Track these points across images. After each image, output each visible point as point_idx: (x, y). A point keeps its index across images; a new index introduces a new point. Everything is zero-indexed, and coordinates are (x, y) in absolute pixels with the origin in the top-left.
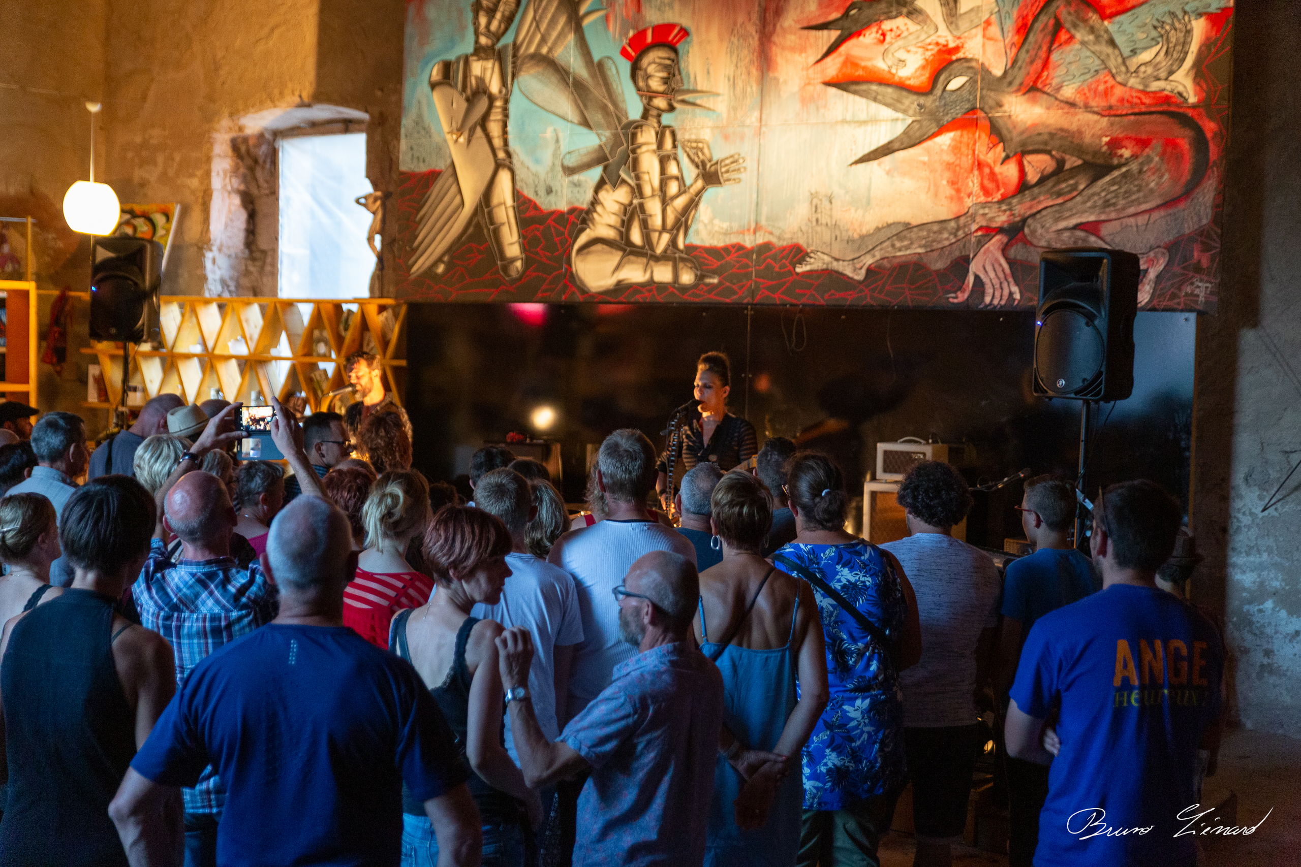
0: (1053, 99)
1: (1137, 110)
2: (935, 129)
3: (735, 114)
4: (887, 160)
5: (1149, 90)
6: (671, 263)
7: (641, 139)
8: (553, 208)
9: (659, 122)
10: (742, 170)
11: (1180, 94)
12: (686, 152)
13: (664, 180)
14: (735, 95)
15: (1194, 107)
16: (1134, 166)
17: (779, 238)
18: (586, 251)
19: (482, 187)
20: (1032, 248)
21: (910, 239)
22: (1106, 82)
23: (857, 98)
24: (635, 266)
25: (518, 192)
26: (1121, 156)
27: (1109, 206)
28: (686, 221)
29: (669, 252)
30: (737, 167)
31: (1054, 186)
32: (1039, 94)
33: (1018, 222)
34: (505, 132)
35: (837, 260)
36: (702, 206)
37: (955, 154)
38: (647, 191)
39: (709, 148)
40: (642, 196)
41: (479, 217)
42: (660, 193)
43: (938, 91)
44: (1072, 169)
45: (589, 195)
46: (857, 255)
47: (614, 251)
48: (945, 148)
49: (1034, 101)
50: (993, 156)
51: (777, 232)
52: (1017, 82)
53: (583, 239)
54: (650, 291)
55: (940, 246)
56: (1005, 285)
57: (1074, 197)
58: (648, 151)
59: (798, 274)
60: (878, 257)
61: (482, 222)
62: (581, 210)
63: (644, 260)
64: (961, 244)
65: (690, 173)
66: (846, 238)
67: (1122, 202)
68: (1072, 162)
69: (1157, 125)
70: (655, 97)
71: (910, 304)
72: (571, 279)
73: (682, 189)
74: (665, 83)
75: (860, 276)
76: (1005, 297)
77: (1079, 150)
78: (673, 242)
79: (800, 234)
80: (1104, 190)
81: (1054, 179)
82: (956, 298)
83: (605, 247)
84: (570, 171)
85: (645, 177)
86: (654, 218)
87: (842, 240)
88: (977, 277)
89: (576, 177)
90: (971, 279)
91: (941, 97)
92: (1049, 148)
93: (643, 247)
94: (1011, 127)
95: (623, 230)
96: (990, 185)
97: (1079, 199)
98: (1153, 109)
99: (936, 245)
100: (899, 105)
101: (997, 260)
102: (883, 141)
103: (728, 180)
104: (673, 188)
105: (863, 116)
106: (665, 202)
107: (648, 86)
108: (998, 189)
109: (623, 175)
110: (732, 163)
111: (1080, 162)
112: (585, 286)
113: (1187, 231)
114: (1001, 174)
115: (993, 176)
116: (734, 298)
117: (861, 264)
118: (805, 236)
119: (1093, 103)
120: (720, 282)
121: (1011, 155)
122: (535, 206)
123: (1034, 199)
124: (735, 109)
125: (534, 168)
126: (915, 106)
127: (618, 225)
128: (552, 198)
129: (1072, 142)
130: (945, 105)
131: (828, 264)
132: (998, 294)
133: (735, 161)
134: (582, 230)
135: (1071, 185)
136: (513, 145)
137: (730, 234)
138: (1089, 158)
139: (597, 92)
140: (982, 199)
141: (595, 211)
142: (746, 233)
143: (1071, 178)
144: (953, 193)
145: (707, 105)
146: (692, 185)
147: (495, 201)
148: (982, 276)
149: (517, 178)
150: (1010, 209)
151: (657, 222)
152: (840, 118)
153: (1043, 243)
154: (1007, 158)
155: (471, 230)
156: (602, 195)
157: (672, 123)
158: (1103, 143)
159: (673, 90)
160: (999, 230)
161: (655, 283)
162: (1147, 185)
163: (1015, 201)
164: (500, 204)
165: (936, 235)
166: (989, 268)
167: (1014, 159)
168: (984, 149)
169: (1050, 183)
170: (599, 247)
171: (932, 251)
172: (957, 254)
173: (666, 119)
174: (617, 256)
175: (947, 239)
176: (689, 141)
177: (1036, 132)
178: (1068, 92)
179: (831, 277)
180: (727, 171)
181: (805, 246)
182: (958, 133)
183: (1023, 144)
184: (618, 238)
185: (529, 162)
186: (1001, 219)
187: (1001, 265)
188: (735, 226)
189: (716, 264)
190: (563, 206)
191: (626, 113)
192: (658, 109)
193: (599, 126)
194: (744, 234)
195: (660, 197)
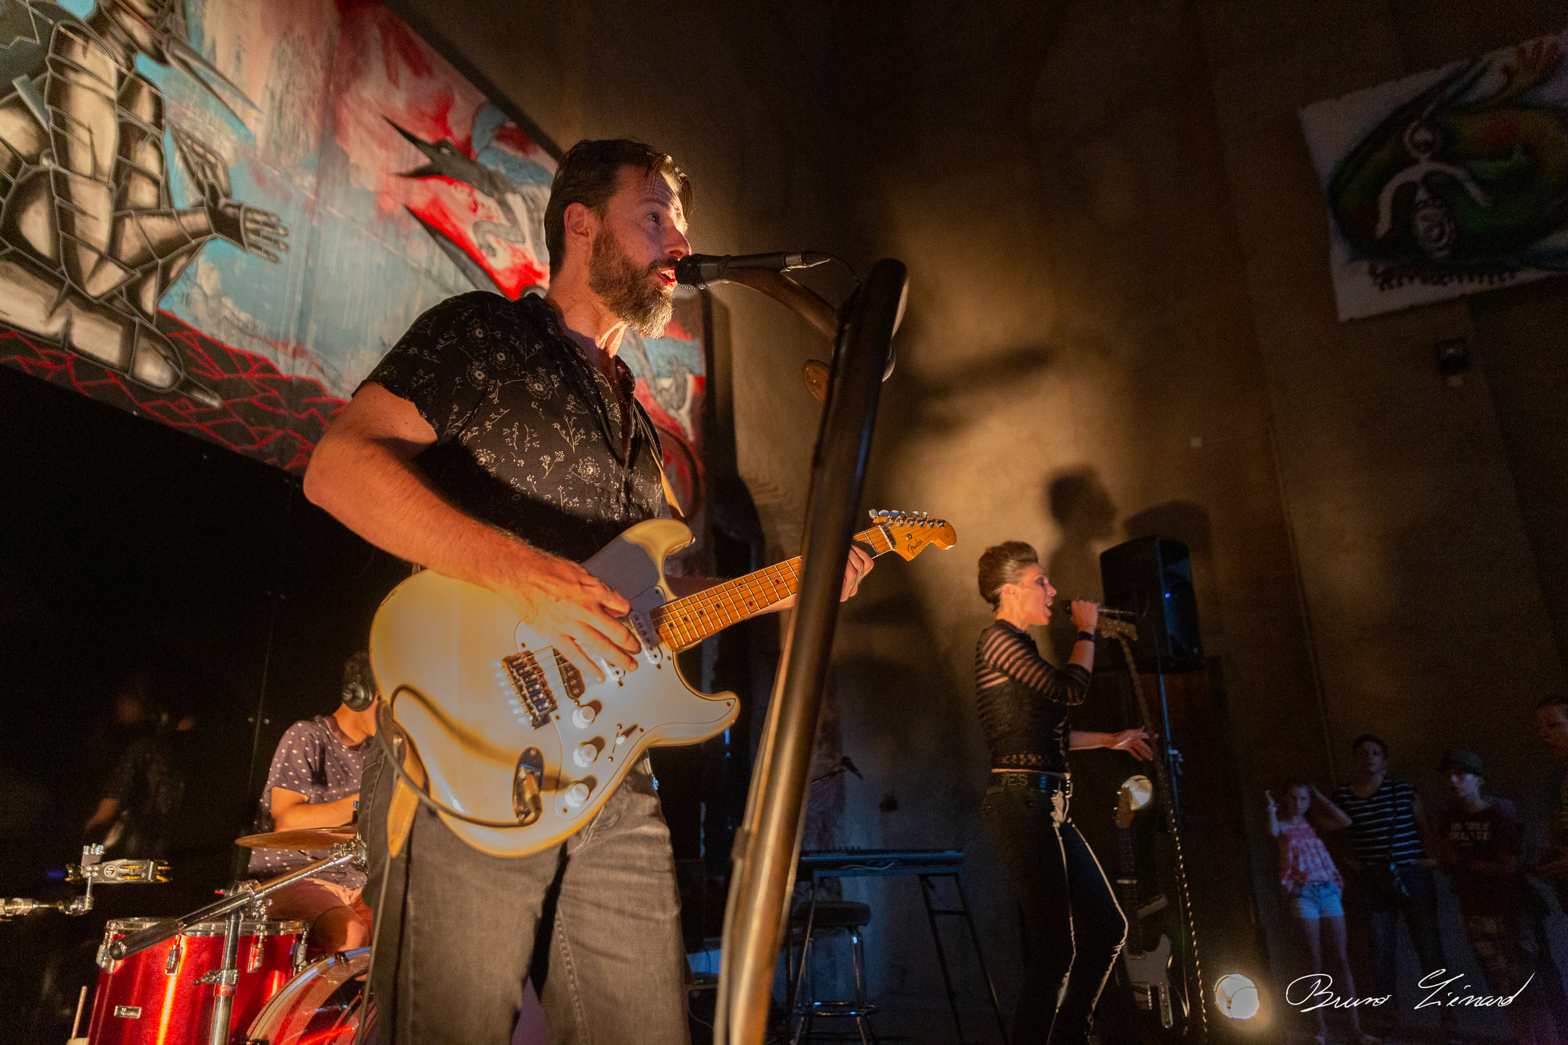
3: (278, 155)
6: (120, 327)
7: (79, 58)
9: (130, 60)
10: (282, 247)
11: (685, 429)
12: (181, 150)
13: (126, 168)
14: (279, 126)
23: (445, 256)
29: (117, 303)
30: (273, 237)
36: (202, 259)
40: (64, 161)
42: (112, 184)
51: (332, 374)
54: (59, 360)
58: (93, 90)
63: (53, 292)
65: (185, 193)
70: (129, 13)
73: (165, 207)
78: (131, 291)
85: (83, 135)
86: (91, 221)
103: (258, 248)
104: (144, 193)
106: (123, 208)
110: (266, 224)
120: (223, 411)
124: (279, 148)
133: (273, 226)
137: (251, 337)
142: (281, 348)
146: (185, 213)
151: (97, 232)
152: (423, 266)
157: (159, 85)
159: (167, 31)
161: (73, 349)
173: (146, 65)
176: (189, 136)
180: (257, 233)
188: (262, 328)
189: (220, 375)
192: (131, 37)
194: (276, 349)
195: (110, 190)
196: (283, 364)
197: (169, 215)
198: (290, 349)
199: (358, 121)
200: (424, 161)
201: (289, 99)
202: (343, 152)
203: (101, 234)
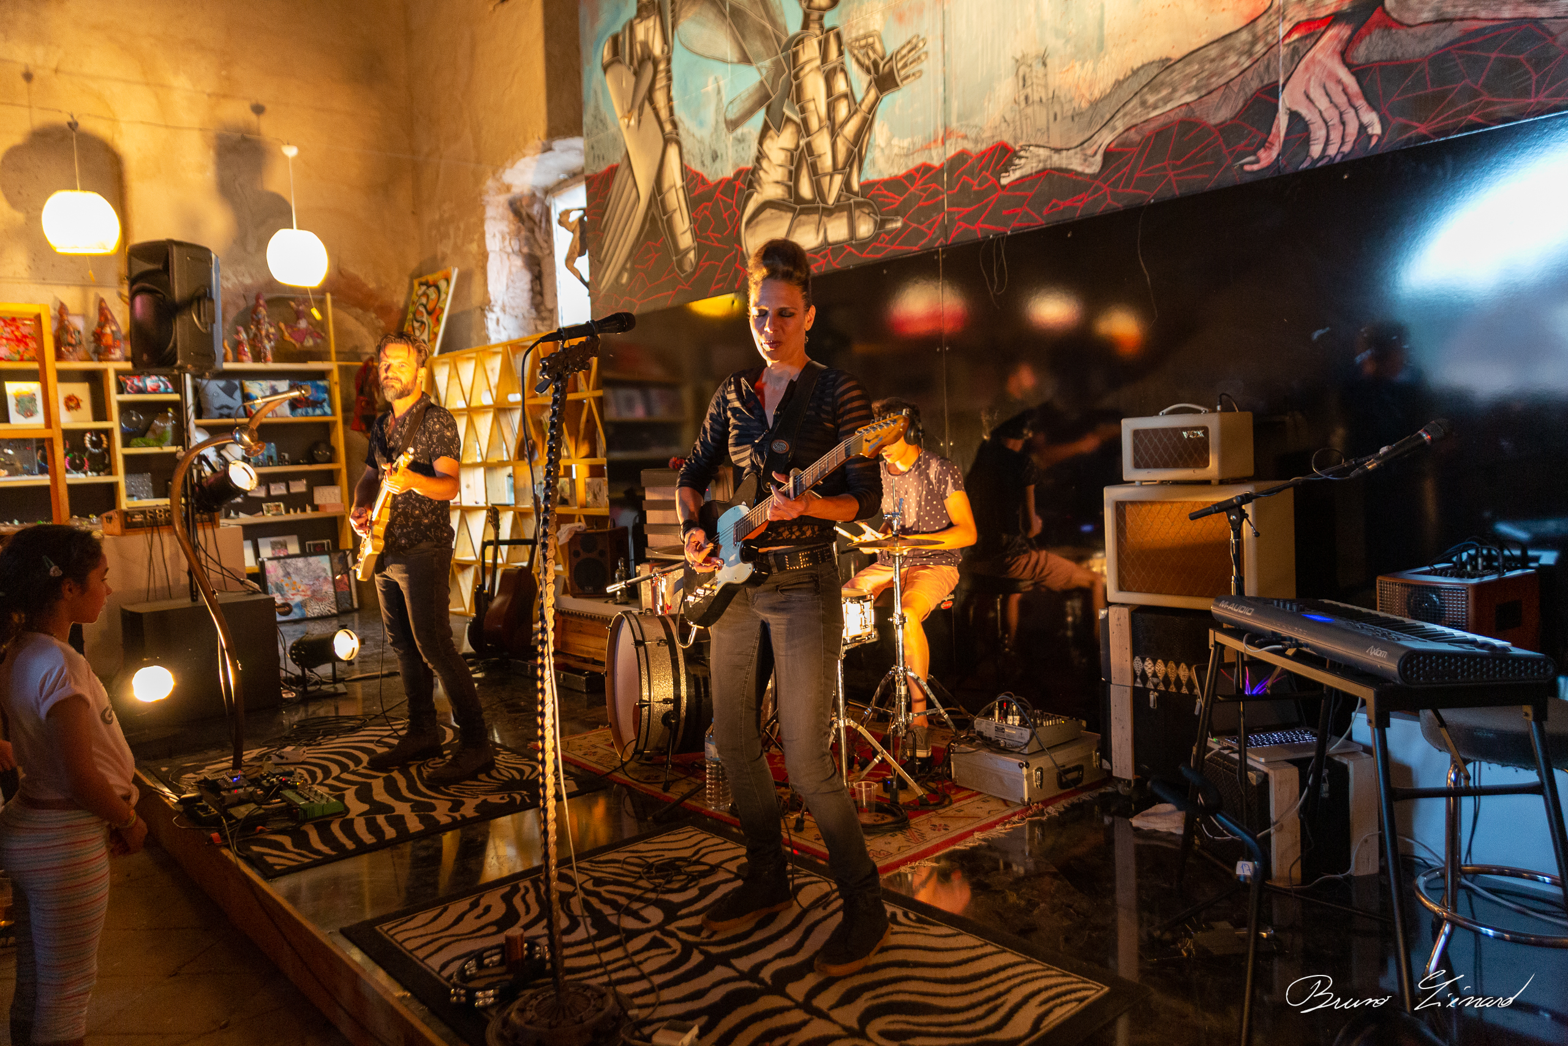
6: (845, 213)
7: (803, 57)
10: (923, 57)
12: (854, 55)
13: (832, 102)
17: (976, 141)
18: (754, 222)
19: (654, 171)
20: (1403, 31)
21: (1172, 84)
24: (808, 225)
25: (686, 167)
28: (860, 152)
29: (842, 199)
30: (916, 56)
34: (670, 99)
35: (1058, 151)
38: (814, 124)
39: (881, 41)
40: (809, 134)
41: (653, 209)
42: (828, 123)
45: (753, 151)
46: (1087, 135)
47: (783, 213)
51: (972, 134)
53: (751, 207)
54: (825, 256)
55: (1223, 80)
56: (1350, 115)
58: (811, 71)
59: (1004, 187)
60: (1120, 129)
61: (656, 214)
62: (748, 170)
63: (816, 217)
64: (1260, 67)
71: (1177, 193)
72: (743, 260)
73: (853, 108)
75: (1093, 167)
76: (1350, 139)
78: (847, 184)
79: (1004, 125)
82: (1257, 161)
83: (773, 211)
84: (733, 125)
85: (811, 106)
86: (823, 158)
88: (1294, 116)
90: (1282, 121)
93: (813, 201)
95: (791, 184)
99: (1215, 82)
101: (1330, 75)
103: (907, 77)
104: (842, 110)
106: (834, 134)
109: (787, 112)
110: (910, 51)
116: (923, 243)
117: (1095, 147)
118: (1011, 128)
120: (905, 225)
122: (703, 180)
125: (699, 133)
127: (786, 179)
128: (718, 164)
131: (1045, 161)
132: (1335, 136)
133: (914, 48)
134: (750, 196)
136: (680, 113)
137: (913, 154)
139: (756, 15)
141: (761, 168)
142: (933, 146)
146: (863, 100)
147: (666, 185)
148: (1304, 112)
149: (684, 151)
155: (647, 226)
156: (767, 145)
157: (836, 23)
160: (1334, 19)
161: (829, 244)
164: (670, 188)
165: (1215, 65)
166: (1317, 93)
170: (768, 213)
171: (1210, 93)
172: (1254, 85)
173: (829, 19)
174: (787, 219)
175: (1235, 64)
176: (857, 40)
180: (905, 66)
181: (1011, 143)
184: (787, 196)
185: (693, 127)
187: (1339, 81)
188: (919, 140)
189: (898, 200)
190: (729, 172)
191: (785, 28)
192: (819, 9)
193: (759, 57)
194: (930, 149)
195: (827, 128)
196: (937, 157)
197: (856, 112)
198: (940, 140)
203: (827, 163)
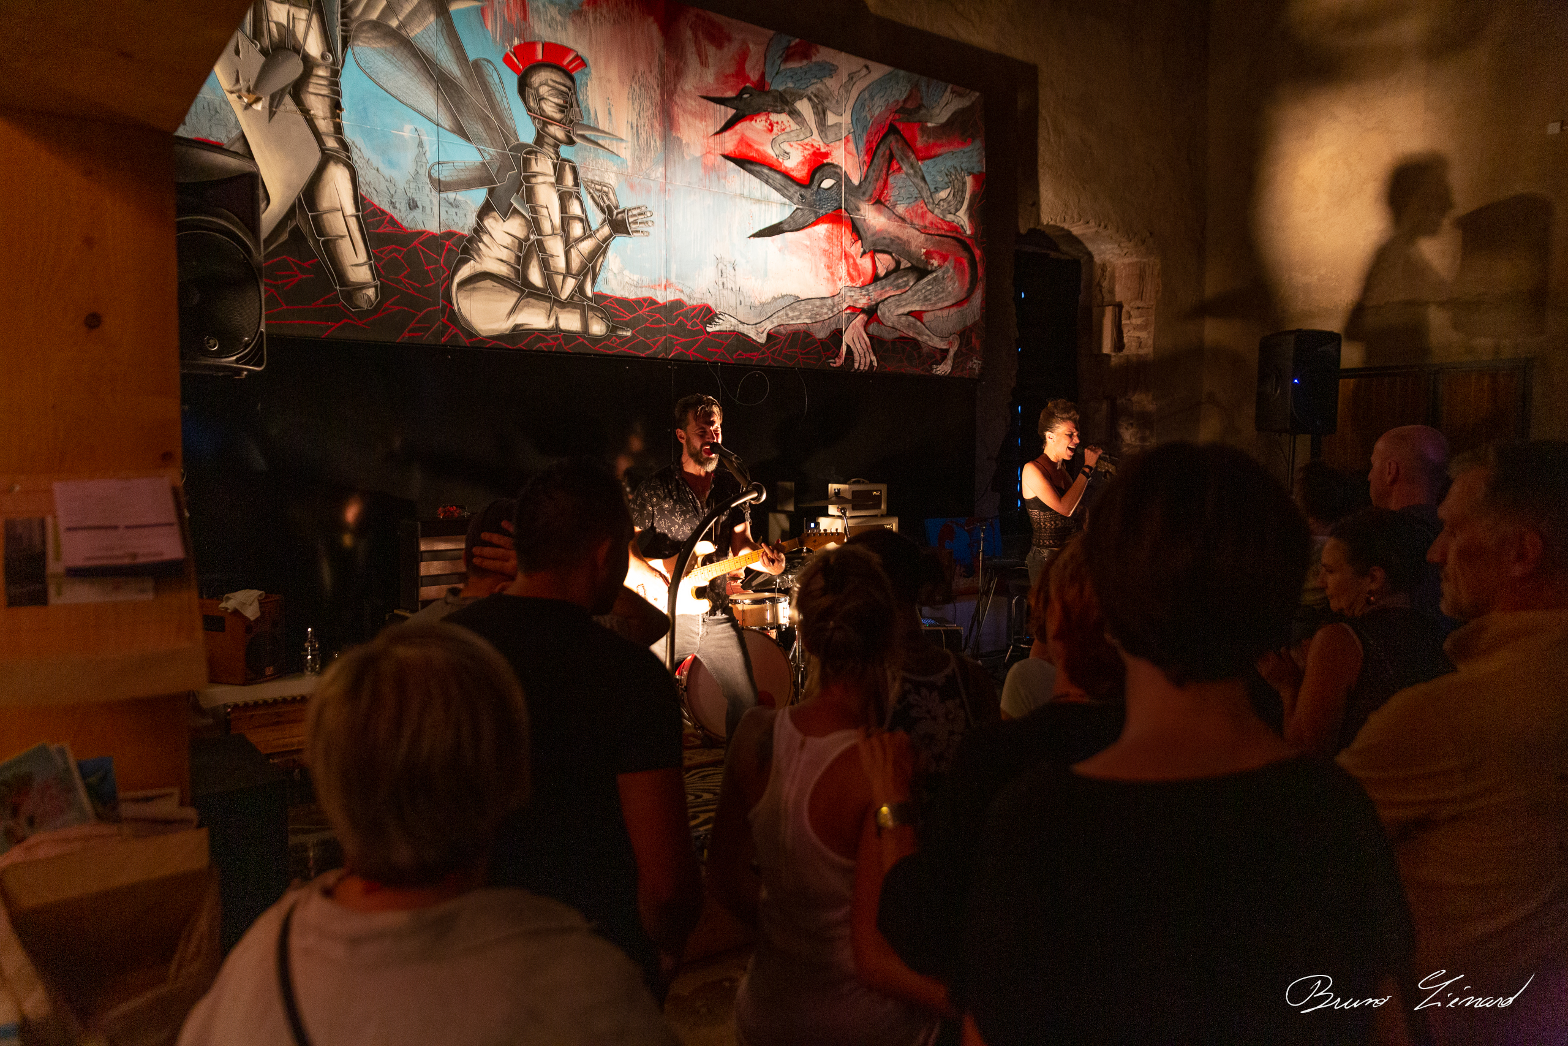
0: (892, 213)
1: (939, 232)
2: (813, 219)
3: (640, 165)
4: (778, 238)
5: (946, 219)
6: (578, 311)
7: (535, 168)
8: (420, 227)
9: (557, 153)
10: (650, 224)
11: (962, 227)
12: (590, 193)
13: (566, 219)
14: (638, 145)
15: (969, 237)
16: (940, 273)
17: (690, 297)
18: (469, 287)
19: (301, 180)
20: (883, 327)
21: (800, 310)
22: (922, 208)
23: (752, 177)
24: (537, 311)
25: (363, 198)
26: (933, 264)
27: (927, 301)
28: (594, 267)
29: (575, 298)
30: (645, 220)
31: (895, 280)
32: (882, 207)
33: (873, 306)
35: (742, 323)
36: (610, 253)
37: (829, 243)
38: (547, 228)
39: (615, 194)
40: (539, 230)
41: (299, 221)
42: (562, 233)
43: (815, 188)
44: (905, 269)
45: (471, 220)
46: (759, 321)
47: (508, 290)
48: (822, 236)
49: (880, 211)
50: (856, 249)
51: (688, 292)
52: (868, 193)
53: (465, 272)
54: (557, 339)
55: (821, 319)
56: (867, 355)
57: (907, 291)
58: (544, 183)
59: (708, 333)
60: (776, 324)
61: (305, 229)
62: (463, 236)
63: (548, 305)
64: (836, 318)
65: (596, 218)
66: (749, 304)
67: (934, 299)
68: (905, 264)
69: (950, 245)
70: (551, 124)
71: (803, 366)
72: (453, 318)
73: (588, 232)
74: (562, 111)
75: (762, 339)
76: (868, 365)
77: (909, 256)
78: (580, 289)
79: (709, 295)
80: (924, 288)
81: (894, 275)
82: (835, 363)
83: (496, 284)
84: (440, 186)
85: (544, 211)
86: (556, 259)
87: (746, 306)
88: (848, 347)
89: (451, 195)
90: (844, 348)
91: (817, 193)
92: (890, 250)
93: (544, 290)
94: (866, 228)
95: (519, 267)
96: (854, 273)
97: (910, 292)
98: (948, 234)
99: (819, 318)
100: (786, 191)
101: (861, 334)
102: (775, 221)
103: (637, 232)
104: (577, 229)
105: (758, 195)
106: (569, 244)
107: (540, 108)
108: (860, 278)
109: (515, 205)
110: (640, 214)
111: (909, 265)
112: (473, 328)
113: (969, 324)
114: (861, 265)
115: (855, 264)
116: (649, 353)
117: (763, 329)
119: (916, 222)
120: (633, 335)
121: (867, 251)
122: (393, 222)
123: (883, 289)
124: (640, 160)
125: (386, 171)
126: (798, 195)
127: (512, 261)
128: (417, 213)
129: (904, 249)
130: (820, 200)
131: (734, 326)
132: (863, 361)
133: (642, 214)
134: (464, 261)
135: (905, 281)
136: (349, 135)
137: (641, 287)
138: (914, 262)
139: (475, 98)
140: (849, 284)
141: (481, 241)
142: (658, 287)
143: (905, 276)
144: (829, 275)
145: (610, 149)
146: (598, 230)
147: (325, 203)
148: (852, 347)
149: (361, 179)
150: (868, 295)
151: (560, 263)
152: (738, 192)
153: (890, 324)
154: (864, 253)
155: (284, 238)
156: (489, 223)
157: (573, 159)
158: (922, 253)
159: (571, 121)
160: (862, 311)
161: (561, 331)
162: (947, 288)
163: (871, 288)
164: (334, 210)
165: (819, 309)
166: (856, 340)
167: (869, 255)
168: (849, 243)
169: (892, 277)
170: (488, 283)
171: (816, 322)
172: (834, 327)
173: (565, 151)
174: (512, 298)
175: (826, 313)
176: (592, 182)
177: (882, 236)
178: (900, 209)
179: (737, 337)
180: (635, 222)
181: (713, 307)
182: (830, 226)
183: (874, 244)
184: (513, 276)
185: (376, 160)
186: (862, 302)
187: (863, 338)
188: (646, 280)
189: (629, 317)
190: (433, 227)
191: (515, 132)
192: (555, 138)
193: (480, 140)
194: (655, 289)
195: (562, 236)
196: (661, 297)
198: (663, 286)
199: (684, 111)
200: (731, 112)
201: (642, 122)
202: (678, 138)
